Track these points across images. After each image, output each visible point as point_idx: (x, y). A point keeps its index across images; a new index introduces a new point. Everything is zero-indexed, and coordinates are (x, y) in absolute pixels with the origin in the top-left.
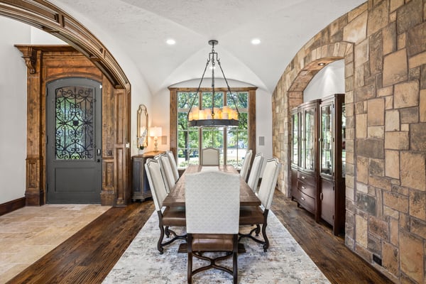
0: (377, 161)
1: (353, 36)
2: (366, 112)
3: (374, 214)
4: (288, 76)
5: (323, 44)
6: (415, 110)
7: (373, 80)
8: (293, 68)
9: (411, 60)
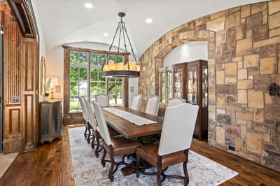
0: (232, 96)
1: (215, 28)
2: (224, 70)
3: (230, 124)
4: (156, 48)
5: (190, 30)
6: (257, 69)
7: (229, 53)
8: (161, 42)
9: (255, 44)
